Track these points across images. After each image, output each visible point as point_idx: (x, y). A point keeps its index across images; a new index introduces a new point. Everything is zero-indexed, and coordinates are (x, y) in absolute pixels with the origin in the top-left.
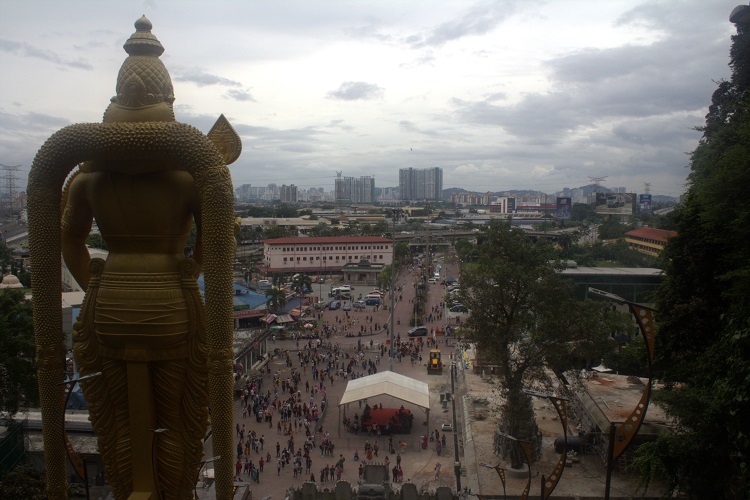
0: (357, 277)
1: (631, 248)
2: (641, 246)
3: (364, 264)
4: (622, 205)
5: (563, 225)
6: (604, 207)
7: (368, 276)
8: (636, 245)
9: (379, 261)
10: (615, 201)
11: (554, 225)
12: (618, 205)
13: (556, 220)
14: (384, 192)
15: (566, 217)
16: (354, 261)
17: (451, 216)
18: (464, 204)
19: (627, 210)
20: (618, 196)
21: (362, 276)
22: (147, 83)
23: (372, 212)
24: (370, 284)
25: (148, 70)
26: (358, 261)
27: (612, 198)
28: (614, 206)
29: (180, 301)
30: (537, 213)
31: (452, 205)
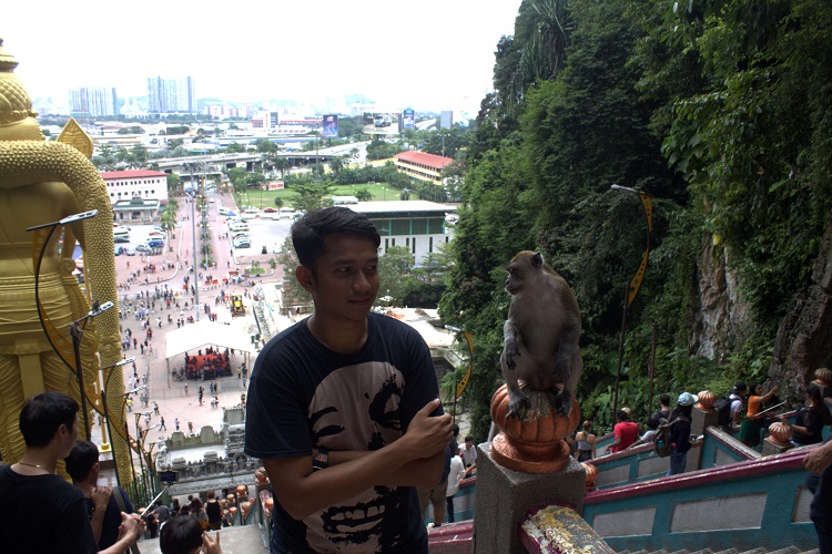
0: (130, 216)
1: (399, 171)
2: (409, 170)
3: (137, 201)
4: (389, 125)
5: (330, 144)
6: (372, 127)
7: (142, 214)
8: (404, 168)
9: (151, 196)
10: (382, 121)
11: (321, 143)
12: (385, 125)
13: (323, 137)
14: (127, 102)
15: (333, 134)
16: (123, 197)
17: (211, 132)
18: (222, 118)
19: (393, 130)
20: (384, 116)
21: (136, 213)
22: (12, 101)
23: (123, 131)
24: (146, 223)
25: (11, 88)
26: (130, 197)
27: (379, 118)
28: (381, 126)
29: (64, 297)
30: (300, 128)
31: (208, 118)
